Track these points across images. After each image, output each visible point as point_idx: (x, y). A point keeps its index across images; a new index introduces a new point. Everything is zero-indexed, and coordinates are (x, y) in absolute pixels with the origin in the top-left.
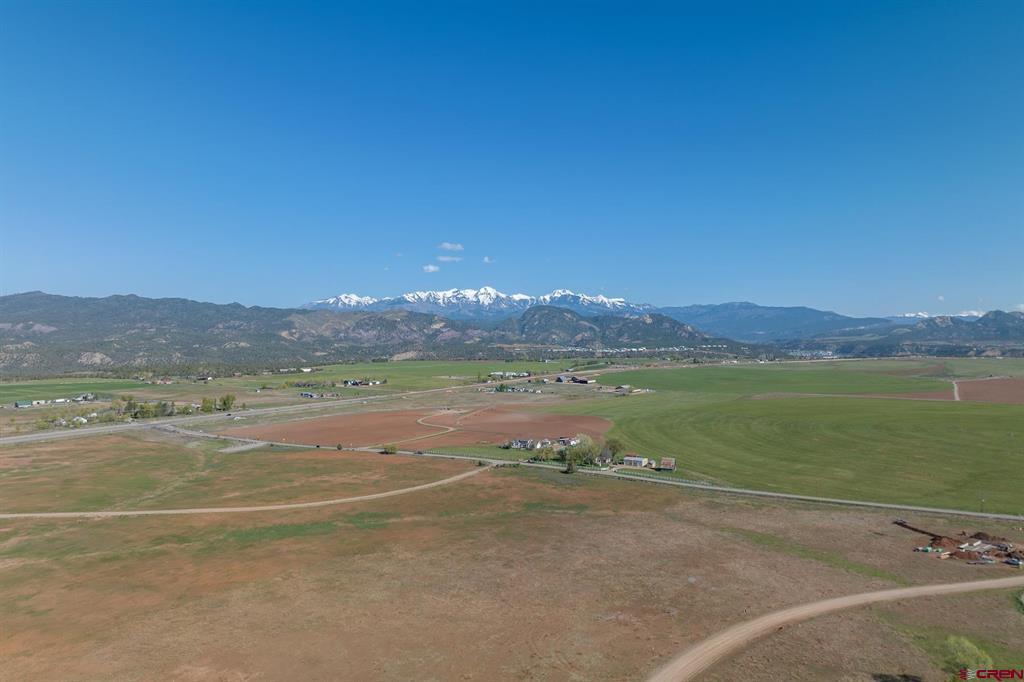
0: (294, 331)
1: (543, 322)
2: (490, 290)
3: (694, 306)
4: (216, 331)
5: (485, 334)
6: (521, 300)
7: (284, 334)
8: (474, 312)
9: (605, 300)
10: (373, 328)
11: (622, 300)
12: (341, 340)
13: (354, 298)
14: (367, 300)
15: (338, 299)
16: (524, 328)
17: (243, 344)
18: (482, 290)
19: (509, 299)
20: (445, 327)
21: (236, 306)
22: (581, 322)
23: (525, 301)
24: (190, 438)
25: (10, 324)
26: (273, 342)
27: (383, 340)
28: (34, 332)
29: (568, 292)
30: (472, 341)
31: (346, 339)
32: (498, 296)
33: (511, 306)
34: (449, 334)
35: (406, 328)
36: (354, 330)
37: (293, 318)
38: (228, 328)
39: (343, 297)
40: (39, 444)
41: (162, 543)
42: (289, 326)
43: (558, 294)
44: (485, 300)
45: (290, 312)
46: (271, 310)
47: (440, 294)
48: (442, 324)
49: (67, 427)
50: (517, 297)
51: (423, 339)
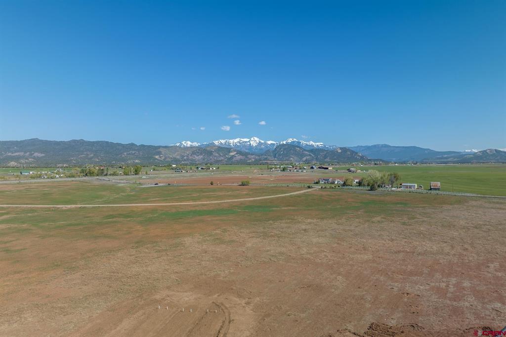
0: (162, 155)
1: (285, 152)
2: (256, 139)
3: (358, 146)
4: (123, 156)
5: (257, 157)
6: (272, 144)
7: (157, 157)
8: (248, 149)
9: (314, 144)
10: (201, 154)
11: (322, 143)
12: (185, 160)
13: (189, 144)
14: (196, 144)
15: (181, 144)
16: (276, 155)
17: (136, 161)
18: (252, 139)
19: (265, 143)
20: (237, 154)
21: (132, 145)
22: (305, 152)
23: (273, 144)
24: (120, 183)
25: (23, 153)
26: (152, 160)
27: (206, 160)
28: (34, 156)
29: (295, 140)
30: (251, 161)
31: (188, 160)
32: (260, 142)
33: (266, 147)
34: (239, 157)
35: (217, 155)
36: (191, 155)
37: (161, 150)
38: (129, 154)
39: (183, 143)
40: (31, 183)
41: (113, 218)
42: (159, 153)
43: (290, 140)
44: (254, 144)
45: (159, 147)
46: (149, 147)
47: (231, 141)
48: (235, 153)
49: (47, 178)
50: (269, 142)
51: (226, 160)
